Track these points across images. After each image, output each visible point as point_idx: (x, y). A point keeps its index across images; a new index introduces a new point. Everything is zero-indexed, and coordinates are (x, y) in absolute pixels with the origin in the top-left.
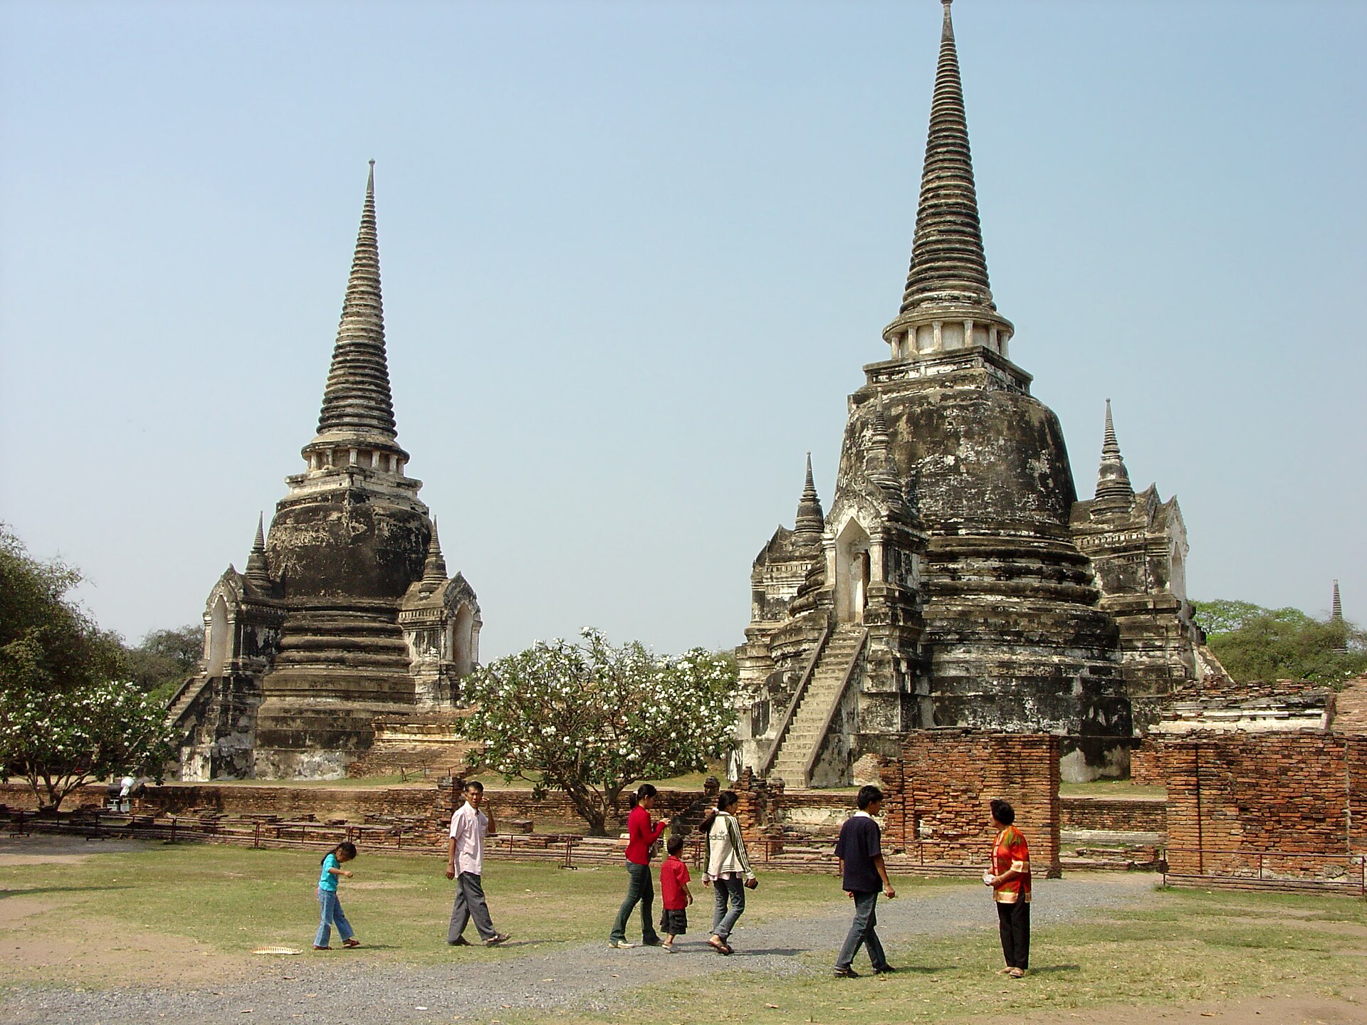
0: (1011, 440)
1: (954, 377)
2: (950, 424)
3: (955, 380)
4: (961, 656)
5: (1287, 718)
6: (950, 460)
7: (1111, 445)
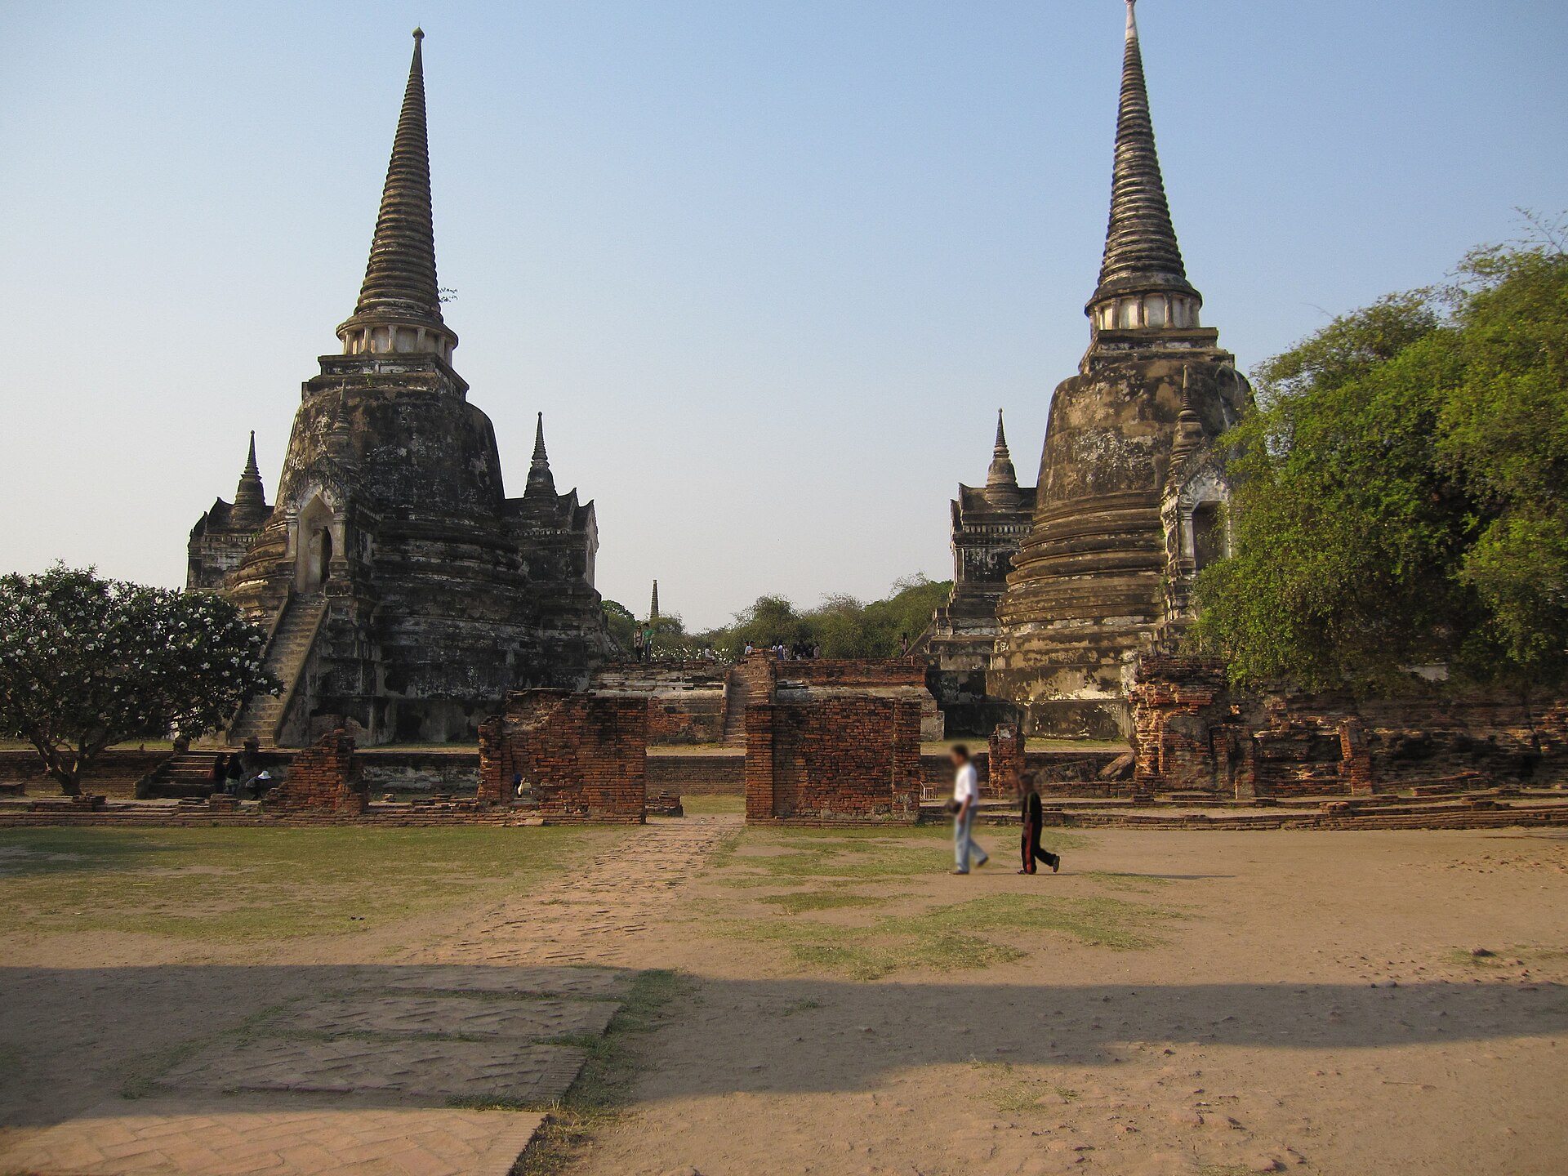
0: (457, 440)
1: (408, 377)
2: (404, 419)
3: (408, 381)
4: (412, 628)
5: (692, 689)
6: (403, 452)
7: (540, 452)
